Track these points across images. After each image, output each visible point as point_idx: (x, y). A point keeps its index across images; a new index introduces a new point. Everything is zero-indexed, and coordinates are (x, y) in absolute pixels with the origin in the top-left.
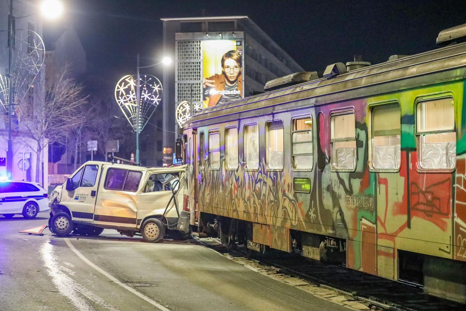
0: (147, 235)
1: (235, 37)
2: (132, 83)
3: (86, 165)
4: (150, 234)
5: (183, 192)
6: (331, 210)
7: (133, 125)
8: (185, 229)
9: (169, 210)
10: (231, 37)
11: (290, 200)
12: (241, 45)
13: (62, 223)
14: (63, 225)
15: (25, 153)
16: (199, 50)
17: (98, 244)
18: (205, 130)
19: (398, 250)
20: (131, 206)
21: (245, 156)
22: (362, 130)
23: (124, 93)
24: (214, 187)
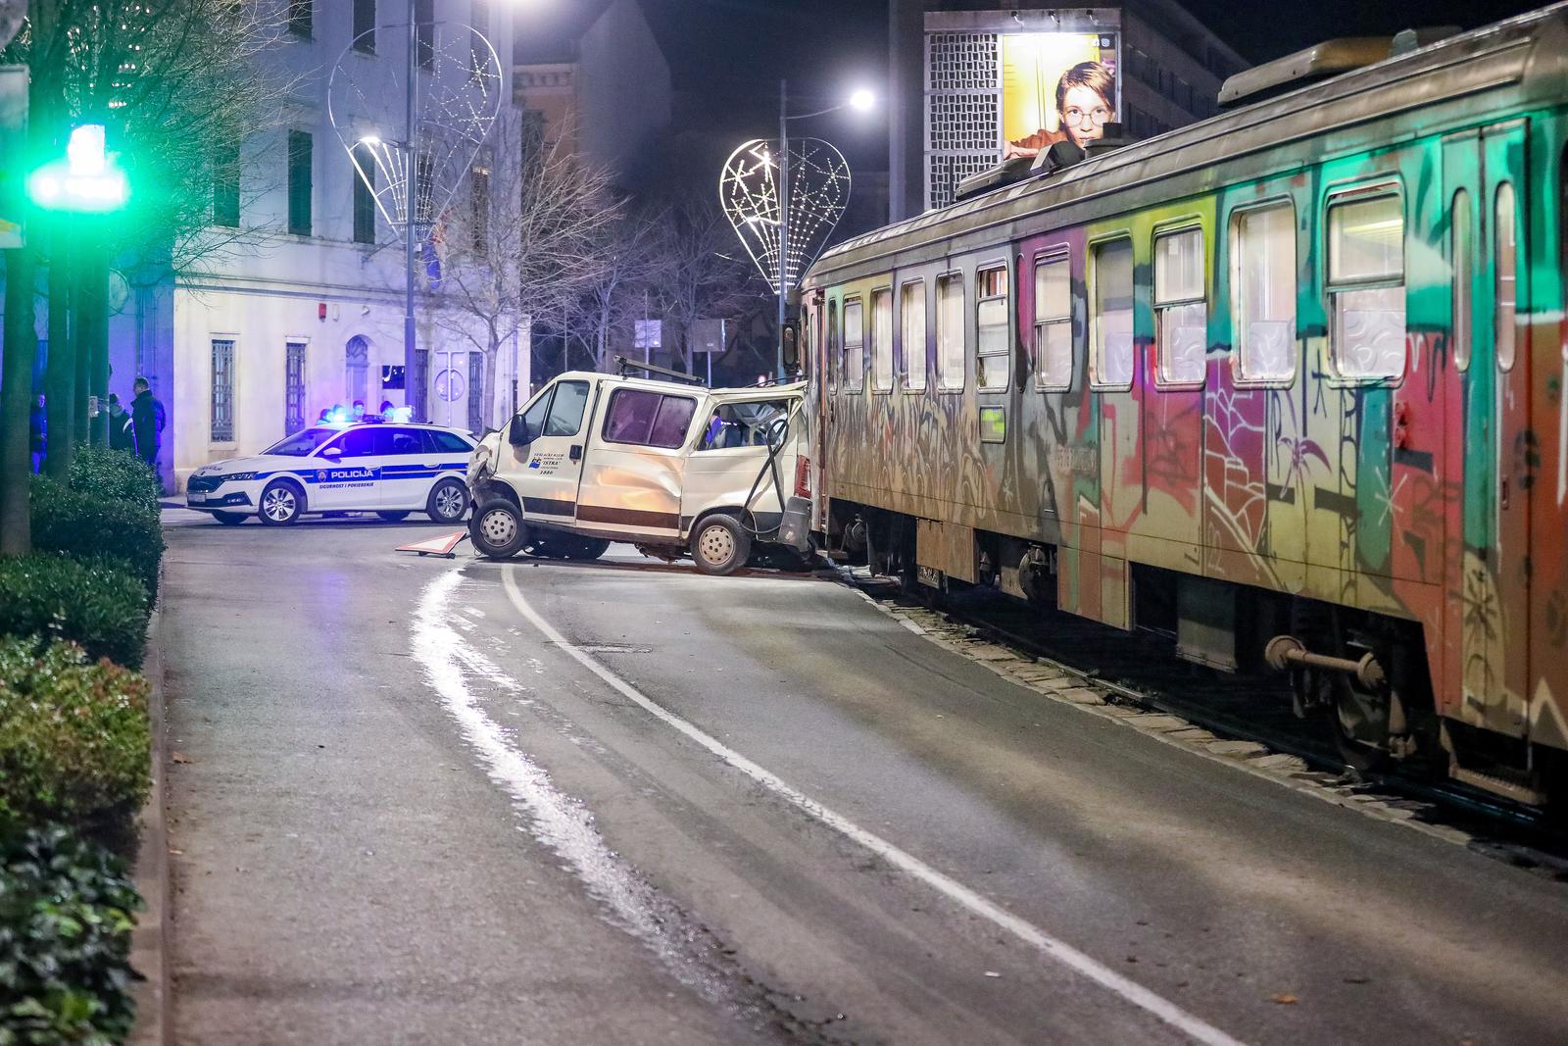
0: (705, 557)
1: (1096, 23)
2: (766, 161)
3: (559, 382)
4: (712, 553)
5: (796, 449)
6: (1036, 478)
7: (769, 277)
8: (799, 541)
9: (760, 494)
10: (1083, 23)
11: (975, 461)
12: (1112, 46)
13: (500, 525)
14: (502, 530)
15: (452, 354)
16: (991, 60)
17: (580, 577)
18: (835, 293)
19: (1132, 564)
20: (667, 483)
21: (905, 357)
22: (1080, 297)
23: (746, 190)
24: (853, 437)
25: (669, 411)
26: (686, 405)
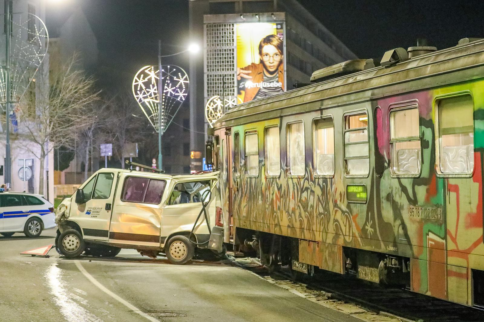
0: (172, 256)
1: (275, 18)
2: (152, 75)
3: (99, 174)
4: (176, 254)
5: (215, 204)
6: (392, 223)
7: (154, 125)
8: (218, 248)
9: (199, 226)
10: (270, 19)
11: (343, 212)
12: (282, 28)
13: (71, 242)
14: (73, 244)
15: (26, 160)
16: (231, 34)
17: (115, 267)
18: (241, 129)
19: (472, 270)
20: (153, 221)
21: (288, 160)
22: (427, 127)
24: (252, 197)
25: (153, 187)
26: (162, 183)
